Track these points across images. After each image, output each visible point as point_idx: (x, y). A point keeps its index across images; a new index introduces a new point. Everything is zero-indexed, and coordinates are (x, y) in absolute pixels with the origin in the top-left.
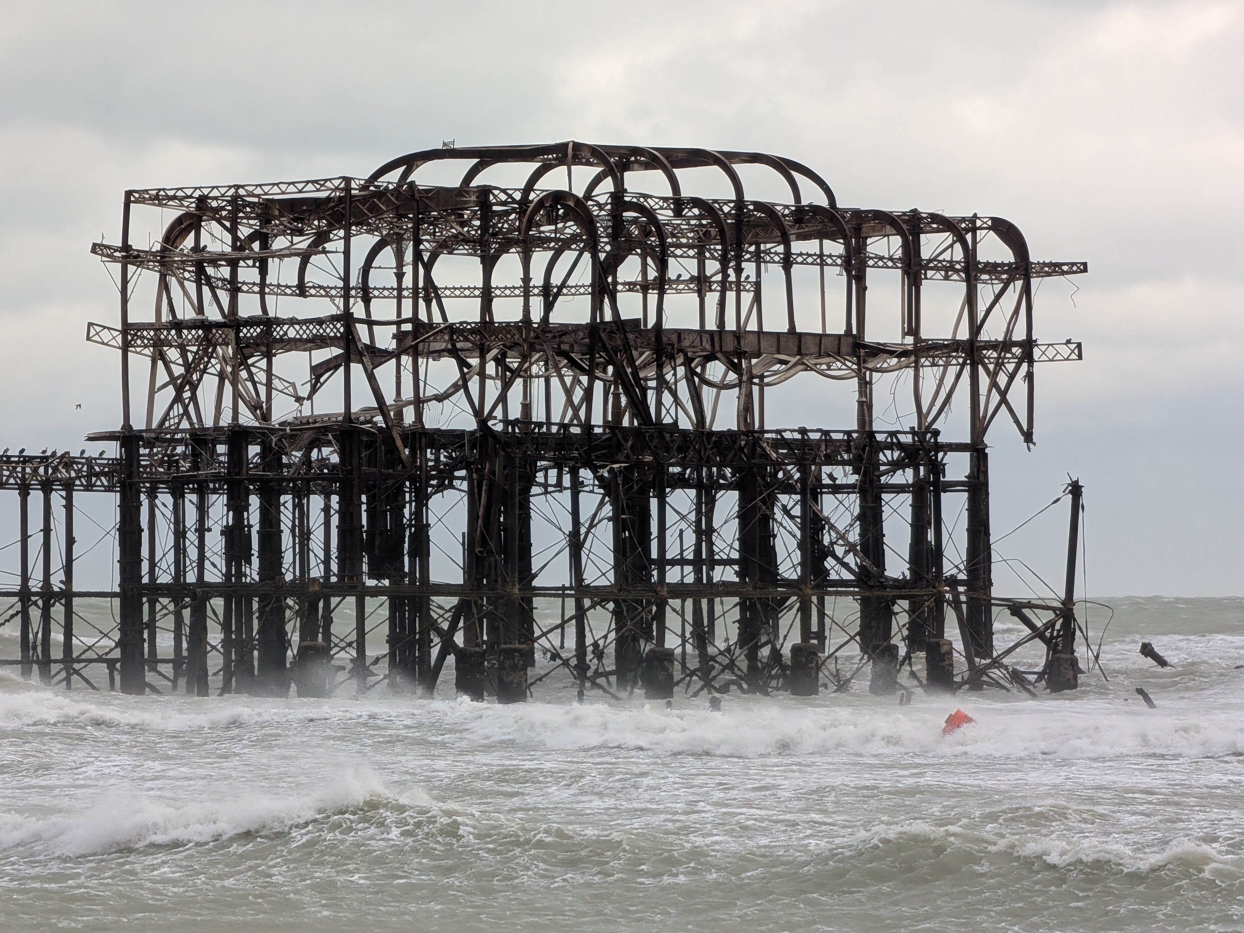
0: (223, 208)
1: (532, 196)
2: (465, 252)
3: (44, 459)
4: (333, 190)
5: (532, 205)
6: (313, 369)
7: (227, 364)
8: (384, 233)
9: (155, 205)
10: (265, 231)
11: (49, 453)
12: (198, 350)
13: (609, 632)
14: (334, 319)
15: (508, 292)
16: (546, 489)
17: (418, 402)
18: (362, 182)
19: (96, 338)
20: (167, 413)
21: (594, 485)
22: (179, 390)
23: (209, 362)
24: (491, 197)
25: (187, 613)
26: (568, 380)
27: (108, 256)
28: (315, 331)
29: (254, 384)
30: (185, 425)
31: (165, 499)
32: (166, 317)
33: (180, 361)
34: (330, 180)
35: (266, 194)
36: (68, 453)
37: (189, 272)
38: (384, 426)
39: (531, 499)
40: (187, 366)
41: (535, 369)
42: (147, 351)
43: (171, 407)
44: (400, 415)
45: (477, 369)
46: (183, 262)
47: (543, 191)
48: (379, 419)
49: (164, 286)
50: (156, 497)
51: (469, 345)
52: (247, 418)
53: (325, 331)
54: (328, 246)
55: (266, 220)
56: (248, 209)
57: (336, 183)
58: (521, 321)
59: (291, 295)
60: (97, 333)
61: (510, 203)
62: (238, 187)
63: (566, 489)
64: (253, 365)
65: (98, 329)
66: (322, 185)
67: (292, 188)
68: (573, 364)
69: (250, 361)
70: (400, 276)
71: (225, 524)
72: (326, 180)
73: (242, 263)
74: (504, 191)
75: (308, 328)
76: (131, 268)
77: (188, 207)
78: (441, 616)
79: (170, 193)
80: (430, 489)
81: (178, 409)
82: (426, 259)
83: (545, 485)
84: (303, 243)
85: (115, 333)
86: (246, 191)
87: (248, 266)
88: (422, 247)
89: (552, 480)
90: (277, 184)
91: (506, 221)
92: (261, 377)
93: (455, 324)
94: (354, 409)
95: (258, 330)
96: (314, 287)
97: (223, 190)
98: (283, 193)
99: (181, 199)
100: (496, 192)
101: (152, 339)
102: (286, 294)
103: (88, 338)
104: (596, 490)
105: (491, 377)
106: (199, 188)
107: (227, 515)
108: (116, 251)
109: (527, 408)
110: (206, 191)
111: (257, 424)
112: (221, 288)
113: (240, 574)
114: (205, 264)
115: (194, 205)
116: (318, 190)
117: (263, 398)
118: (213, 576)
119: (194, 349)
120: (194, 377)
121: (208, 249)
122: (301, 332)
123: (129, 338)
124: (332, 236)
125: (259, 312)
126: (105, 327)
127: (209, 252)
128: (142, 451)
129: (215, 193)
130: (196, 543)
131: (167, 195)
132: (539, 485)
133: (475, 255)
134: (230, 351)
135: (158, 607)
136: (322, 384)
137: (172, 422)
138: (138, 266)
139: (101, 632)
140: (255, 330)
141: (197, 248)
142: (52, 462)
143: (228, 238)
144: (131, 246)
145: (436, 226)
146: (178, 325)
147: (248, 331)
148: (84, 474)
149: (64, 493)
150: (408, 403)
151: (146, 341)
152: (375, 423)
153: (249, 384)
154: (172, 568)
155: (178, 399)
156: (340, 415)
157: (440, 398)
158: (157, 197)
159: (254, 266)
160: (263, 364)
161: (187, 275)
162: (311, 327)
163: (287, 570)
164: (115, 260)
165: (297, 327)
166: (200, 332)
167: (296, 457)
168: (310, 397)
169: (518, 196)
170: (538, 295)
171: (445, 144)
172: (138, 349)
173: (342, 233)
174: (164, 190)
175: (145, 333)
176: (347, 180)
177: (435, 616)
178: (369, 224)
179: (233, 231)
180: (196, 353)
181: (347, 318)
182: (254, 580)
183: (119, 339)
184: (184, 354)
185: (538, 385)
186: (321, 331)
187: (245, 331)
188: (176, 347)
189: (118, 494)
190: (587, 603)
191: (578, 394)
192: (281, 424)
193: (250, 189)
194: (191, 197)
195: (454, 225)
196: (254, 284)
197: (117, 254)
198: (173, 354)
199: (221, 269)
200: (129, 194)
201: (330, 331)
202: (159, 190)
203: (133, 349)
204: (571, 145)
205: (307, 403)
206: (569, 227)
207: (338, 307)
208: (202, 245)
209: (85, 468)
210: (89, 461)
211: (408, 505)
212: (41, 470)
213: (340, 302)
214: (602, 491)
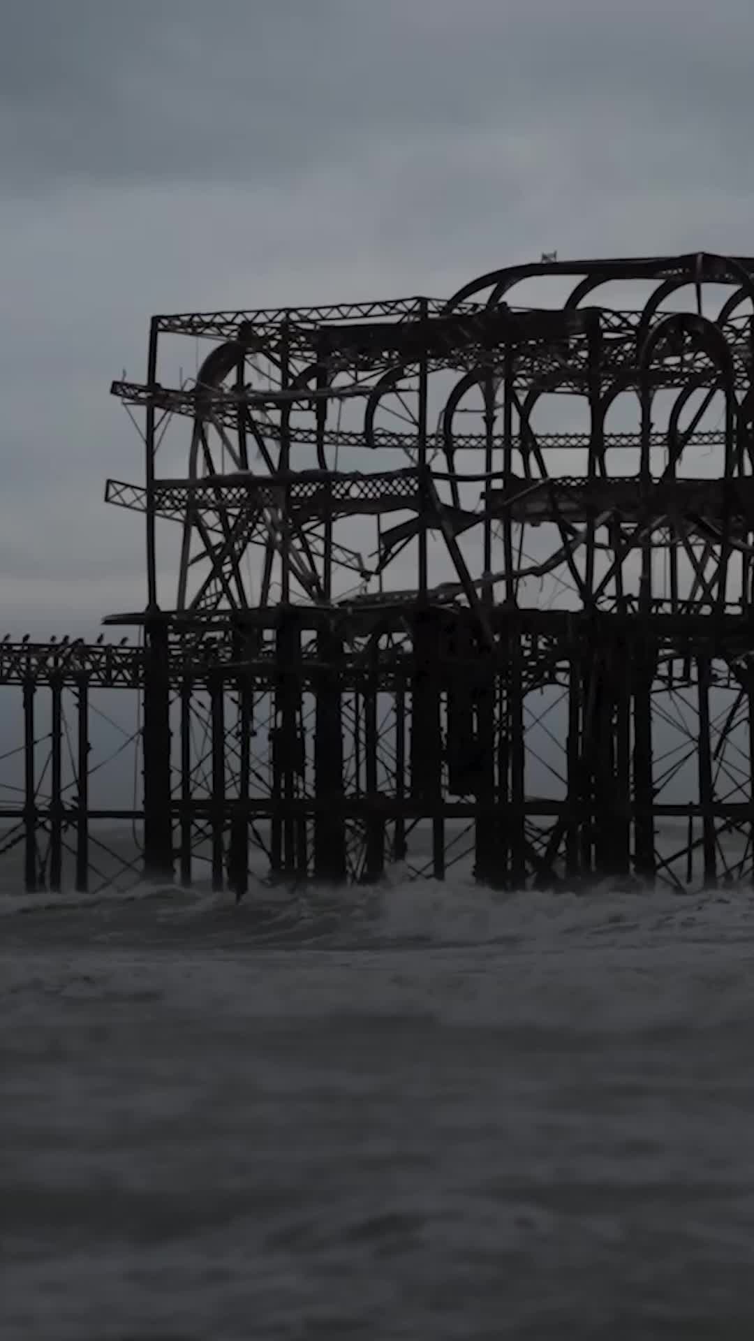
0: (272, 337)
1: (653, 320)
2: (569, 390)
3: (53, 649)
4: (406, 314)
5: (651, 332)
6: (382, 536)
7: (276, 530)
8: (471, 367)
9: (186, 333)
10: (322, 365)
11: (59, 641)
12: (241, 513)
13: (746, 858)
14: (405, 473)
15: (624, 441)
16: (670, 684)
17: (511, 576)
18: (443, 304)
19: (117, 499)
20: (203, 591)
21: (729, 679)
22: (218, 564)
23: (254, 526)
24: (602, 322)
25: (227, 837)
26: (698, 551)
27: (132, 398)
28: (383, 489)
29: (310, 555)
30: (224, 605)
31: (201, 697)
32: (201, 472)
33: (219, 527)
34: (401, 301)
35: (324, 319)
36: (81, 640)
37: (231, 416)
38: (468, 605)
39: (653, 696)
40: (226, 531)
41: (657, 537)
42: (178, 515)
43: (207, 583)
44: (489, 592)
45: (583, 537)
46: (222, 404)
47: (666, 314)
48: (462, 597)
49: (199, 434)
50: (191, 695)
51: (574, 506)
52: (299, 595)
53: (395, 489)
54: (401, 384)
55: (323, 352)
56: (302, 339)
57: (410, 304)
58: (637, 476)
59: (355, 445)
60: (118, 493)
61: (625, 329)
62: (289, 311)
63: (694, 683)
64: (308, 532)
65: (119, 487)
66: (392, 308)
67: (355, 312)
68: (704, 531)
69: (305, 527)
70: (489, 421)
71: (273, 726)
72: (397, 302)
73: (295, 406)
74: (617, 314)
75: (374, 485)
76: (159, 412)
77: (228, 336)
78: (537, 840)
79: (207, 319)
80: (524, 685)
81: (217, 585)
82: (522, 399)
83: (669, 679)
84: (371, 380)
85: (140, 493)
86: (300, 315)
87: (303, 409)
88: (516, 384)
89: (678, 671)
90: (337, 307)
91: (620, 353)
92: (319, 546)
93: (556, 480)
94: (432, 584)
95: (314, 488)
96: (383, 435)
97: (271, 315)
98: (345, 317)
99: (220, 326)
100: (607, 315)
101: (183, 499)
102: (350, 444)
103: (107, 499)
104: (733, 684)
105: (601, 546)
106: (242, 313)
107: (276, 714)
108: (140, 391)
109: (646, 582)
110: (250, 316)
111: (311, 604)
112: (270, 437)
113: (291, 788)
114: (250, 407)
115: (235, 334)
116: (387, 314)
117: (320, 571)
118: (258, 791)
119: (236, 511)
120: (236, 547)
121: (254, 387)
122: (366, 490)
123: (156, 498)
124: (406, 372)
125: (314, 465)
126: (127, 486)
127: (254, 392)
128: (172, 637)
129: (261, 319)
130: (239, 750)
131: (202, 321)
132: (662, 678)
133: (582, 394)
134: (280, 515)
135: (193, 830)
136: (393, 556)
137: (209, 601)
138: (168, 410)
139: (123, 862)
140: (310, 488)
141: (240, 386)
142: (63, 651)
143: (277, 373)
144: (158, 385)
145: (534, 359)
146: (215, 481)
147: (301, 489)
148: (102, 666)
149: (76, 690)
150: (499, 578)
151: (176, 502)
152: (458, 603)
153: (303, 556)
154: (210, 779)
155: (216, 573)
156: (413, 592)
157: (538, 571)
158: (190, 324)
159: (310, 408)
160: (320, 530)
161: (228, 420)
162: (379, 484)
163: (349, 784)
164: (139, 402)
165: (361, 484)
166: (243, 491)
167: (360, 644)
168: (378, 572)
169: (634, 320)
170: (661, 444)
171: (544, 257)
172: (168, 513)
173: (417, 368)
174: (198, 315)
175: (175, 493)
176: (423, 301)
177: (529, 839)
178: (452, 357)
179: (283, 366)
180: (238, 517)
181: (423, 473)
182: (309, 796)
183: (144, 499)
184: (223, 519)
185: (660, 557)
186: (391, 489)
187: (297, 489)
188: (214, 510)
189: (142, 691)
190: (718, 822)
191: (711, 567)
192: (341, 604)
193: (304, 313)
194: (231, 323)
195: (556, 356)
196: (311, 432)
197: (142, 395)
198: (210, 518)
199: (270, 413)
200: (156, 320)
201: (399, 488)
202: (193, 315)
203: (159, 512)
204: (700, 258)
205: (375, 578)
206: (699, 359)
207: (412, 458)
208: (246, 383)
209: (104, 659)
210: (108, 649)
211: (498, 705)
212: (51, 662)
213: (415, 453)
214: (738, 686)
